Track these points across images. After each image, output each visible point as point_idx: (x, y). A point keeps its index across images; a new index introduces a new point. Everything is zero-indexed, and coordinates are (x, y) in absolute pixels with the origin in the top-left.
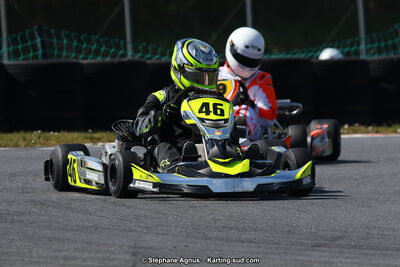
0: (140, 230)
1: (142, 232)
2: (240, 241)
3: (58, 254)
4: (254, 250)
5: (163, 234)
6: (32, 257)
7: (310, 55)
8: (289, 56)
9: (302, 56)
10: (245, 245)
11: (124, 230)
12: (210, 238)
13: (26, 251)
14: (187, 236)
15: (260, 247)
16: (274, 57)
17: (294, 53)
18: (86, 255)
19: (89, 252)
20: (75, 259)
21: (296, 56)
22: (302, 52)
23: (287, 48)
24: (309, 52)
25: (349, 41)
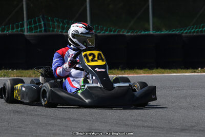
0: (92, 120)
1: (93, 121)
2: (143, 126)
3: (50, 132)
4: (151, 131)
5: (104, 122)
6: (37, 133)
7: (181, 32)
8: (170, 32)
9: (177, 32)
10: (146, 129)
11: (84, 120)
12: (128, 125)
13: (34, 130)
14: (117, 124)
15: (154, 130)
16: (163, 32)
17: (174, 31)
18: (65, 133)
19: (66, 131)
20: (59, 134)
21: (174, 32)
22: (178, 31)
23: (169, 28)
24: (181, 30)
25: (202, 25)
